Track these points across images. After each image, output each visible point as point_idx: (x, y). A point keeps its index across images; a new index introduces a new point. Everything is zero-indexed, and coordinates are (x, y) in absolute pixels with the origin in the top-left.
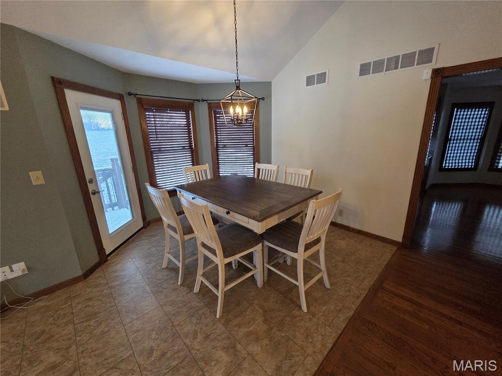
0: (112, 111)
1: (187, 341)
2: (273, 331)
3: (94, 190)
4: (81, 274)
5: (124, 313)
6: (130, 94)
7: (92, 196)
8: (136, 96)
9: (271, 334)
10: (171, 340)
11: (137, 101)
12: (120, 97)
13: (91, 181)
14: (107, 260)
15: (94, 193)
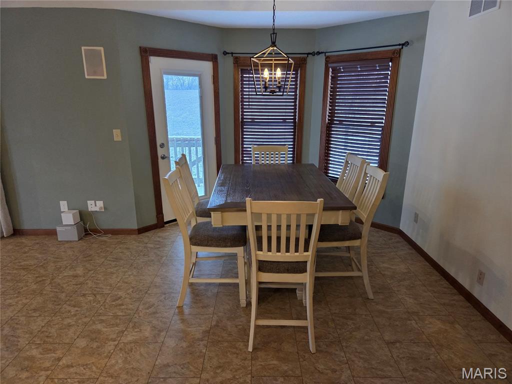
0: (200, 75)
1: (141, 307)
2: (200, 342)
3: (164, 155)
4: (137, 228)
5: (133, 267)
6: (225, 53)
7: (160, 160)
8: (234, 55)
9: (194, 343)
10: (134, 300)
11: (234, 61)
12: (213, 58)
13: (162, 146)
14: (164, 227)
15: (163, 158)
